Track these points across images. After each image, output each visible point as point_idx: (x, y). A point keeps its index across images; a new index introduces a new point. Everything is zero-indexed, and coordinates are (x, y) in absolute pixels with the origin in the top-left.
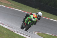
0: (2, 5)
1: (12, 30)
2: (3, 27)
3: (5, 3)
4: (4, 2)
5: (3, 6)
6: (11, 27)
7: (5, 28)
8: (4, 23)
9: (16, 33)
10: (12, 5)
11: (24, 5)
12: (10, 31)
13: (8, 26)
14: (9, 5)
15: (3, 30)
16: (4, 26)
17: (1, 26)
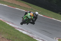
0: (21, 9)
1: (31, 36)
2: (22, 33)
6: (31, 33)
8: (23, 29)
9: (37, 39)
11: (45, 10)
13: (28, 32)
15: (21, 36)
17: (20, 32)
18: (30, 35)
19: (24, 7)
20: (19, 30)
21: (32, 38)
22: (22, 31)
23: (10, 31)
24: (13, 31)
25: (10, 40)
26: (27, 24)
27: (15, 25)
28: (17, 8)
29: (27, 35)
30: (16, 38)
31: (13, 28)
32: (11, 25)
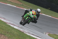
0: (12, 5)
1: (22, 31)
2: (13, 28)
3: (16, 3)
5: (14, 6)
6: (22, 28)
7: (15, 29)
8: (14, 24)
10: (23, 5)
12: (20, 31)
13: (19, 27)
14: (20, 5)
15: (13, 31)
17: (11, 27)
20: (10, 25)
21: (23, 32)
22: (13, 26)
23: (2, 26)
24: (5, 26)
25: (2, 34)
26: (28, 24)
27: (7, 20)
28: (8, 4)
29: (18, 30)
30: (8, 33)
31: (5, 23)
32: (3, 20)
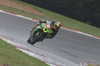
0: (26, 16)
2: (27, 55)
4: (29, 12)
6: (42, 55)
7: (31, 57)
8: (29, 48)
12: (40, 61)
13: (37, 53)
14: (40, 16)
15: (27, 60)
16: (30, 53)
18: (41, 58)
19: (30, 13)
20: (22, 50)
21: (44, 63)
22: (27, 52)
23: (8, 52)
27: (16, 42)
30: (18, 63)
31: (13, 47)
32: (9, 42)
